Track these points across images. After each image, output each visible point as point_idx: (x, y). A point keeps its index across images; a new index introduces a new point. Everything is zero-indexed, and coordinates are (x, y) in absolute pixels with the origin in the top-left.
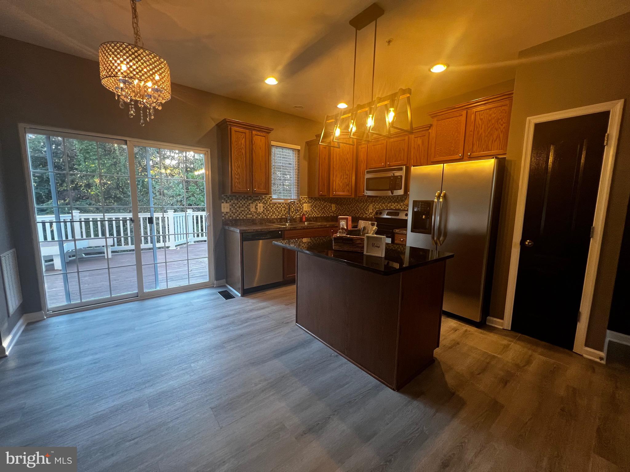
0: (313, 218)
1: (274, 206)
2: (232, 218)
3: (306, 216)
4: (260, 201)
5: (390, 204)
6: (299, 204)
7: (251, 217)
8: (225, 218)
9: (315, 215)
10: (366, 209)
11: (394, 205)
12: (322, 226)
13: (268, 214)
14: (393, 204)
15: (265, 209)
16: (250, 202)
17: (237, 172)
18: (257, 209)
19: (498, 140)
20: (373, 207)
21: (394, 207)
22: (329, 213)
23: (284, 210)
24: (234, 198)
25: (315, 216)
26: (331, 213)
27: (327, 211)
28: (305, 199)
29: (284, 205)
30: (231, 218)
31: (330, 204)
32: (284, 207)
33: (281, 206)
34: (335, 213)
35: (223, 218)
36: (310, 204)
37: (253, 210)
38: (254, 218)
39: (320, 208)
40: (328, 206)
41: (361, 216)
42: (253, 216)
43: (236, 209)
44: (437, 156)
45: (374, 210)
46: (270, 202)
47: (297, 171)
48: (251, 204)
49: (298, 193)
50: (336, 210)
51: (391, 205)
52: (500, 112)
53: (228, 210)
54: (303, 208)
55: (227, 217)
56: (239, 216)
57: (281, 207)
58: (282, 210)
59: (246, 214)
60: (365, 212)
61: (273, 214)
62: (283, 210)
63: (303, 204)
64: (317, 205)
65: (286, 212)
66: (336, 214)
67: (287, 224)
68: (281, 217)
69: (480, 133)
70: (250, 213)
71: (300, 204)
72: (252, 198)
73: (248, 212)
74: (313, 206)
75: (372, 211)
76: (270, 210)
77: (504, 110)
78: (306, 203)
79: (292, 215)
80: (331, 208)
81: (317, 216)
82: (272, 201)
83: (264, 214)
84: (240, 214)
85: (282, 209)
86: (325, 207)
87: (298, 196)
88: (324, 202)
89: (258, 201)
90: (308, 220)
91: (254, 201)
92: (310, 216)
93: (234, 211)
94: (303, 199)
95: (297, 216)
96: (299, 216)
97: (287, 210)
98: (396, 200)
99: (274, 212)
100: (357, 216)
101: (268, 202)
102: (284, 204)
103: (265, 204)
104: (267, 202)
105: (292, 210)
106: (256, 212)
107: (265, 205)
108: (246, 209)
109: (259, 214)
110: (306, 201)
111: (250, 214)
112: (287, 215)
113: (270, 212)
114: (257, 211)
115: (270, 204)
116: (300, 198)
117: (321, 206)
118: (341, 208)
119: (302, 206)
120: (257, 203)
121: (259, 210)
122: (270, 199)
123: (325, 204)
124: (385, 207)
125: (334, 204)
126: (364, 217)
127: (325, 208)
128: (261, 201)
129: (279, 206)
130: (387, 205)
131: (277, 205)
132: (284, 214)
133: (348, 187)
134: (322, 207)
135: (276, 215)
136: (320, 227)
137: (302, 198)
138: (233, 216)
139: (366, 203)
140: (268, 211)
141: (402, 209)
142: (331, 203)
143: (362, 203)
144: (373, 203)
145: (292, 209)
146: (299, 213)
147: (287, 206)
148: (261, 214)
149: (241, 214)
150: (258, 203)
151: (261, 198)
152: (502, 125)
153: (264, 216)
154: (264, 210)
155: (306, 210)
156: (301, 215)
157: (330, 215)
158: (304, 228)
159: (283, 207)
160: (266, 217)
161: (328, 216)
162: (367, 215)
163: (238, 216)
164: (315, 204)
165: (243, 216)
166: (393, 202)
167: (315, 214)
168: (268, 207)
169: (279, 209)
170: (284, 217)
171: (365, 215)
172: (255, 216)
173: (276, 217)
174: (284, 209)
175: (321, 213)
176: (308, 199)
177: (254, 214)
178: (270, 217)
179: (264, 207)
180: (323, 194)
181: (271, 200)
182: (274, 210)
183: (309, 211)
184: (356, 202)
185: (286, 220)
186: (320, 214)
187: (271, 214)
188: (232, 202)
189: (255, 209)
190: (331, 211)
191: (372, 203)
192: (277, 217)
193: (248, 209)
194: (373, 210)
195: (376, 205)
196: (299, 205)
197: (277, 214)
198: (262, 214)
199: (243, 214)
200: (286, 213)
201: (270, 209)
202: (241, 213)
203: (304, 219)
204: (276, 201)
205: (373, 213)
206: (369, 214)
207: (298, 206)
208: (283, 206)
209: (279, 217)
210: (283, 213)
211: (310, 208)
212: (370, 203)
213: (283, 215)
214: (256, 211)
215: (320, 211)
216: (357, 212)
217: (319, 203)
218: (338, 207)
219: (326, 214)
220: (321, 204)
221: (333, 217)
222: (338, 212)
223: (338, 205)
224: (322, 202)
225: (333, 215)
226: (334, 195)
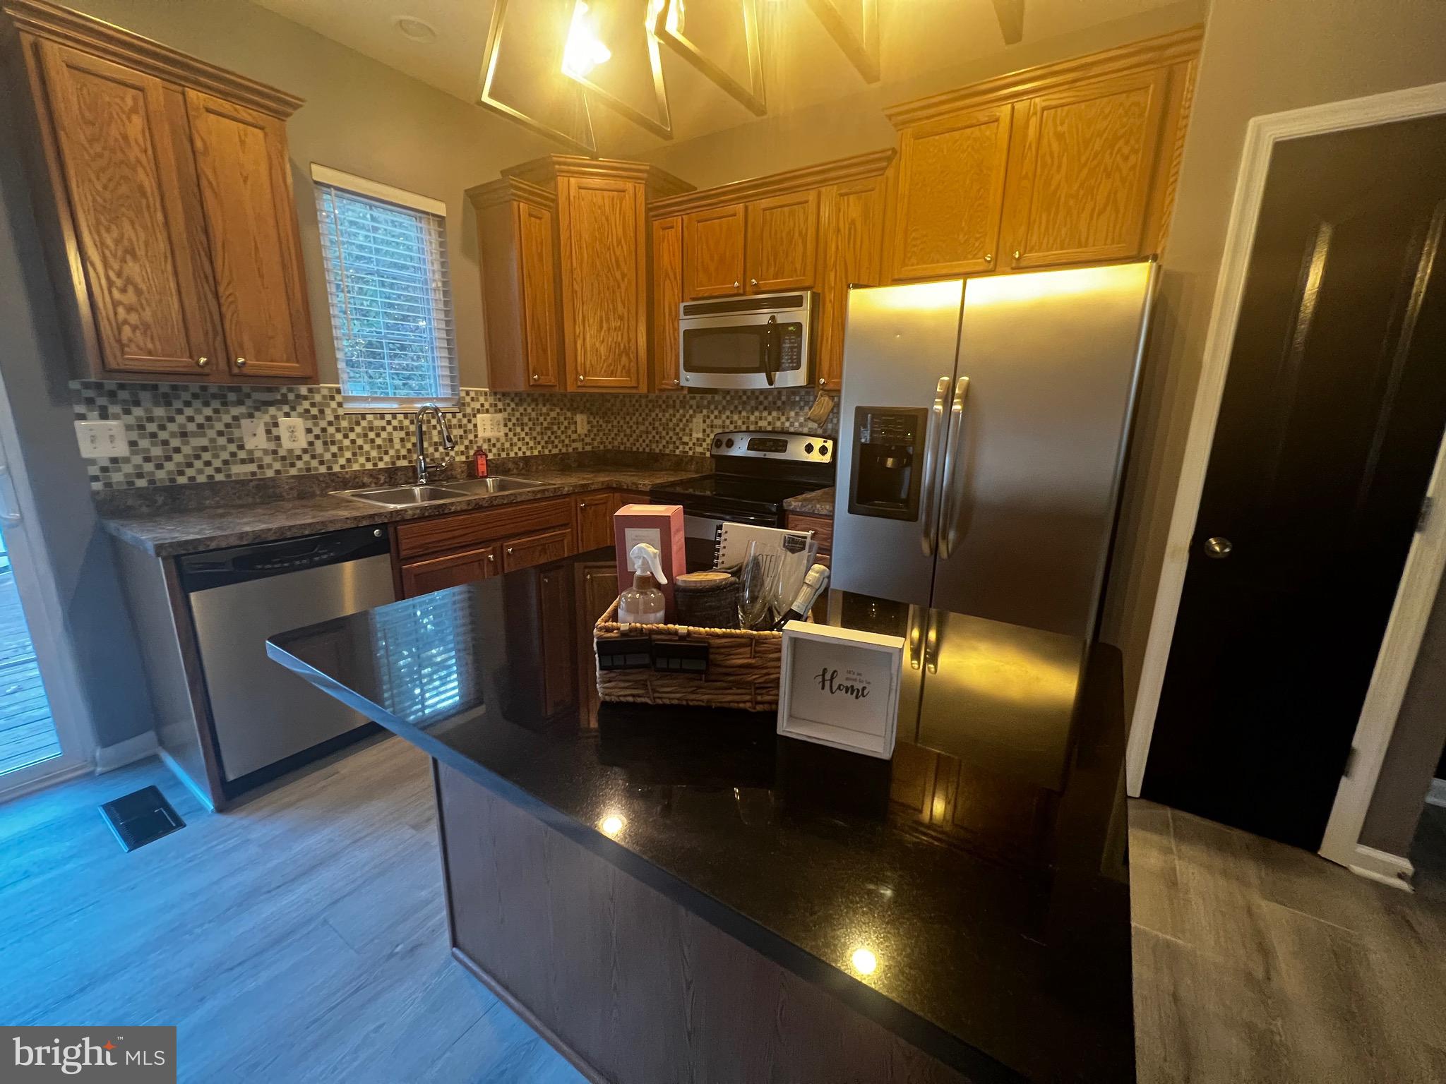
0: (516, 461)
1: (358, 424)
2: (152, 482)
3: (490, 456)
4: (286, 409)
5: (757, 414)
6: (459, 416)
7: (253, 474)
8: (108, 485)
9: (519, 451)
10: (684, 430)
11: (770, 418)
12: (547, 494)
13: (334, 455)
14: (765, 414)
15: (317, 437)
16: (235, 411)
17: (119, 275)
18: (278, 438)
19: (1109, 208)
20: (704, 422)
21: (769, 423)
22: (567, 442)
23: (402, 440)
24: (145, 396)
25: (520, 454)
26: (574, 441)
27: (563, 437)
28: (482, 399)
29: (401, 422)
30: (141, 483)
31: (569, 414)
32: (402, 428)
33: (389, 423)
34: (588, 440)
35: (97, 486)
36: (500, 416)
37: (256, 440)
38: (270, 473)
39: (538, 429)
40: (562, 419)
41: (667, 451)
42: (261, 467)
44: (914, 260)
45: (708, 431)
46: (334, 410)
47: (440, 296)
48: (245, 422)
49: (452, 378)
50: (589, 431)
51: (761, 418)
52: (1121, 111)
53: (121, 450)
54: (476, 431)
55: (117, 477)
56: (190, 472)
57: (389, 428)
58: (391, 440)
59: (226, 462)
60: (681, 439)
61: (354, 454)
62: (397, 441)
63: (475, 416)
64: (526, 419)
65: (409, 446)
66: (590, 444)
67: (417, 490)
68: (393, 463)
69: (1054, 183)
70: (242, 455)
71: (464, 416)
72: (249, 396)
73: (233, 455)
74: (514, 420)
75: (700, 435)
76: (341, 442)
77: (1137, 104)
78: (487, 411)
79: (437, 455)
80: (573, 427)
81: (528, 453)
82: (345, 406)
83: (313, 457)
84: (190, 465)
85: (390, 434)
86: (552, 424)
87: (453, 388)
88: (548, 406)
89: (280, 409)
90: (496, 468)
91: (258, 409)
92: (504, 455)
93: (157, 451)
94: (473, 399)
95: (457, 459)
96: (463, 458)
97: (414, 439)
98: (775, 403)
99: (361, 448)
100: (657, 451)
101: (328, 411)
102: (400, 417)
103: (315, 417)
104: (322, 412)
105: (436, 439)
106: (275, 452)
107: (316, 425)
108: (222, 441)
109: (290, 459)
110: (487, 406)
111: (243, 462)
112: (415, 456)
113: (341, 449)
114: (280, 445)
115: (337, 417)
116: (463, 394)
117: (541, 419)
118: (604, 425)
119: (470, 421)
120: (274, 417)
121: (286, 443)
122: (333, 398)
123: (553, 414)
124: (740, 423)
125: (582, 412)
126: (677, 452)
127: (555, 428)
128: (293, 409)
129: (379, 423)
130: (748, 418)
131: (370, 422)
132: (404, 452)
133: (624, 359)
134: (545, 424)
135: (368, 460)
136: (539, 496)
137: (468, 393)
138: (151, 474)
139: (681, 411)
140: (333, 443)
141: (792, 430)
142: (574, 410)
143: (671, 411)
144: (705, 412)
145: (435, 433)
146: (462, 448)
147: (412, 422)
148: (299, 458)
149: (198, 464)
150: (280, 414)
151: (291, 397)
152: (1126, 159)
153: (314, 463)
154: (311, 444)
155: (488, 434)
156: (472, 453)
157: (570, 450)
158: (478, 507)
159: (395, 428)
160: (323, 469)
161: (567, 454)
162: (687, 448)
163: (181, 473)
164: (517, 414)
165: (209, 471)
166: (765, 409)
167: (520, 449)
168: (331, 430)
169: (378, 435)
170: (404, 463)
171: (681, 448)
172: (270, 466)
173: (369, 466)
174: (402, 434)
175: (543, 443)
176: (491, 399)
177: (268, 460)
178: (343, 467)
179: (309, 431)
180: (544, 381)
181: (340, 405)
182: (360, 442)
183: (498, 440)
184: (650, 406)
185: (411, 474)
186: (539, 448)
187: (348, 455)
188: (138, 412)
189: (269, 439)
190: (574, 436)
191: (701, 412)
192: (375, 465)
193: (231, 441)
194: (704, 431)
195: (712, 417)
196: (460, 420)
197: (374, 453)
198: (306, 457)
199: (208, 464)
200: (409, 451)
201: (339, 436)
202: (198, 457)
203: (482, 468)
204: (367, 406)
205: (704, 440)
206: (694, 444)
207: (454, 421)
208: (395, 423)
209: (381, 465)
210: (398, 451)
211: (503, 430)
212: (694, 411)
213: (398, 458)
214: (272, 446)
215: (539, 438)
216: (657, 438)
217: (533, 410)
218: (598, 422)
219: (560, 446)
220: (541, 415)
221: (583, 454)
222: (598, 439)
223: (594, 418)
224: (540, 406)
225: (580, 450)
226: (582, 384)
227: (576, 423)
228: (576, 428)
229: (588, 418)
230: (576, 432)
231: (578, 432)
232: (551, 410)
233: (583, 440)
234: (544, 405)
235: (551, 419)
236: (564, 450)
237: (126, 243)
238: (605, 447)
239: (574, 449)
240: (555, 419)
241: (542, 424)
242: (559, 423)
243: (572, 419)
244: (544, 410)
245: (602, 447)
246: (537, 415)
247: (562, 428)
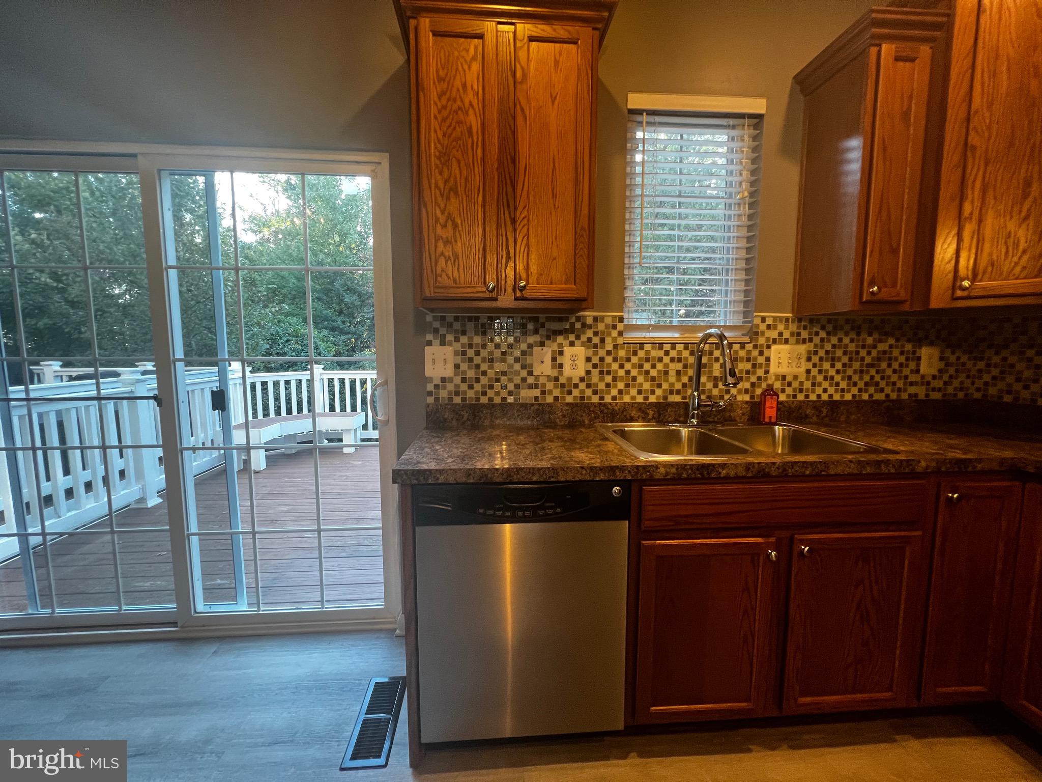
0: (818, 405)
1: (635, 353)
2: (464, 399)
3: (782, 397)
4: (572, 337)
6: (749, 347)
7: (536, 398)
8: (437, 399)
9: (825, 392)
12: (884, 469)
13: (608, 385)
15: (595, 366)
16: (531, 339)
17: (443, 213)
18: (561, 366)
22: (900, 384)
23: (678, 373)
24: (470, 325)
25: (825, 397)
26: (911, 384)
27: (894, 378)
28: (781, 327)
29: (680, 352)
30: (457, 400)
31: (909, 347)
32: (679, 360)
33: (667, 353)
34: (938, 384)
35: (430, 400)
36: (803, 349)
37: (544, 368)
38: (549, 399)
39: (856, 365)
40: (896, 353)
42: (543, 393)
43: (478, 366)
46: (614, 339)
47: (746, 210)
48: (536, 350)
49: (746, 303)
50: (940, 371)
53: (449, 372)
54: (768, 365)
55: (443, 394)
56: (490, 393)
57: (666, 360)
58: (666, 373)
59: (517, 386)
61: (627, 385)
62: (672, 373)
63: (769, 347)
64: (839, 353)
65: (685, 379)
66: (940, 390)
67: (684, 431)
68: (665, 398)
70: (530, 380)
71: (755, 347)
72: (543, 325)
73: (524, 380)
74: (822, 353)
76: (616, 371)
78: (786, 342)
79: (715, 392)
80: (912, 365)
81: (837, 397)
82: (626, 335)
83: (589, 386)
84: (491, 387)
85: (666, 365)
86: (879, 359)
87: (746, 314)
88: (876, 336)
89: (566, 338)
90: (788, 413)
91: (548, 338)
92: (801, 397)
93: (471, 374)
94: (769, 327)
95: (739, 398)
96: (747, 398)
97: (691, 372)
99: (634, 379)
101: (608, 340)
102: (680, 347)
103: (596, 346)
104: (603, 340)
105: (717, 373)
106: (557, 379)
107: (596, 353)
108: (517, 366)
109: (567, 387)
110: (786, 335)
111: (530, 387)
112: (689, 392)
113: (615, 379)
114: (561, 373)
115: (616, 347)
116: (757, 321)
117: (863, 353)
118: (969, 364)
119: (761, 353)
120: (561, 346)
121: (567, 371)
122: (614, 327)
123: (882, 347)
125: (932, 344)
127: (884, 365)
128: (578, 337)
129: (656, 353)
131: (648, 352)
132: (678, 386)
134: (868, 360)
135: (640, 392)
136: (869, 470)
137: (763, 320)
138: (465, 393)
140: (609, 373)
142: (919, 342)
145: (716, 366)
146: (747, 385)
147: (692, 353)
148: (576, 386)
149: (497, 385)
150: (567, 343)
151: (578, 326)
153: (589, 392)
154: (588, 372)
155: (783, 370)
156: (759, 391)
157: (905, 396)
158: (761, 474)
159: (672, 360)
160: (595, 399)
161: (899, 401)
163: (484, 393)
164: (828, 346)
165: (504, 393)
167: (825, 391)
168: (609, 359)
169: (654, 366)
170: (677, 398)
172: (550, 392)
173: (640, 399)
174: (679, 366)
175: (861, 384)
176: (793, 327)
177: (550, 386)
178: (614, 398)
179: (588, 359)
180: (885, 295)
181: (620, 334)
182: (634, 373)
183: (796, 377)
185: (682, 412)
186: (855, 391)
187: (621, 385)
188: (464, 340)
189: (553, 367)
190: (913, 378)
192: (646, 398)
193: (523, 367)
196: (749, 352)
197: (647, 386)
198: (582, 386)
199: (504, 387)
200: (684, 385)
201: (615, 366)
202: (498, 380)
203: (770, 412)
204: (648, 335)
207: (742, 353)
208: (673, 353)
209: (652, 399)
210: (672, 385)
211: (805, 365)
213: (671, 392)
214: (555, 373)
215: (855, 378)
217: (852, 341)
218: (958, 358)
219: (888, 390)
220: (863, 347)
221: (927, 402)
222: (956, 383)
223: (953, 353)
224: (864, 335)
225: (922, 396)
226: (965, 294)
227: (919, 359)
228: (918, 365)
229: (942, 352)
230: (918, 371)
231: (922, 372)
232: (880, 341)
233: (928, 383)
234: (870, 335)
235: (878, 352)
236: (894, 396)
237: (452, 182)
238: (966, 395)
239: (910, 395)
240: (884, 352)
241: (863, 359)
242: (890, 359)
243: (914, 352)
244: (870, 341)
245: (961, 395)
246: (857, 346)
247: (895, 365)
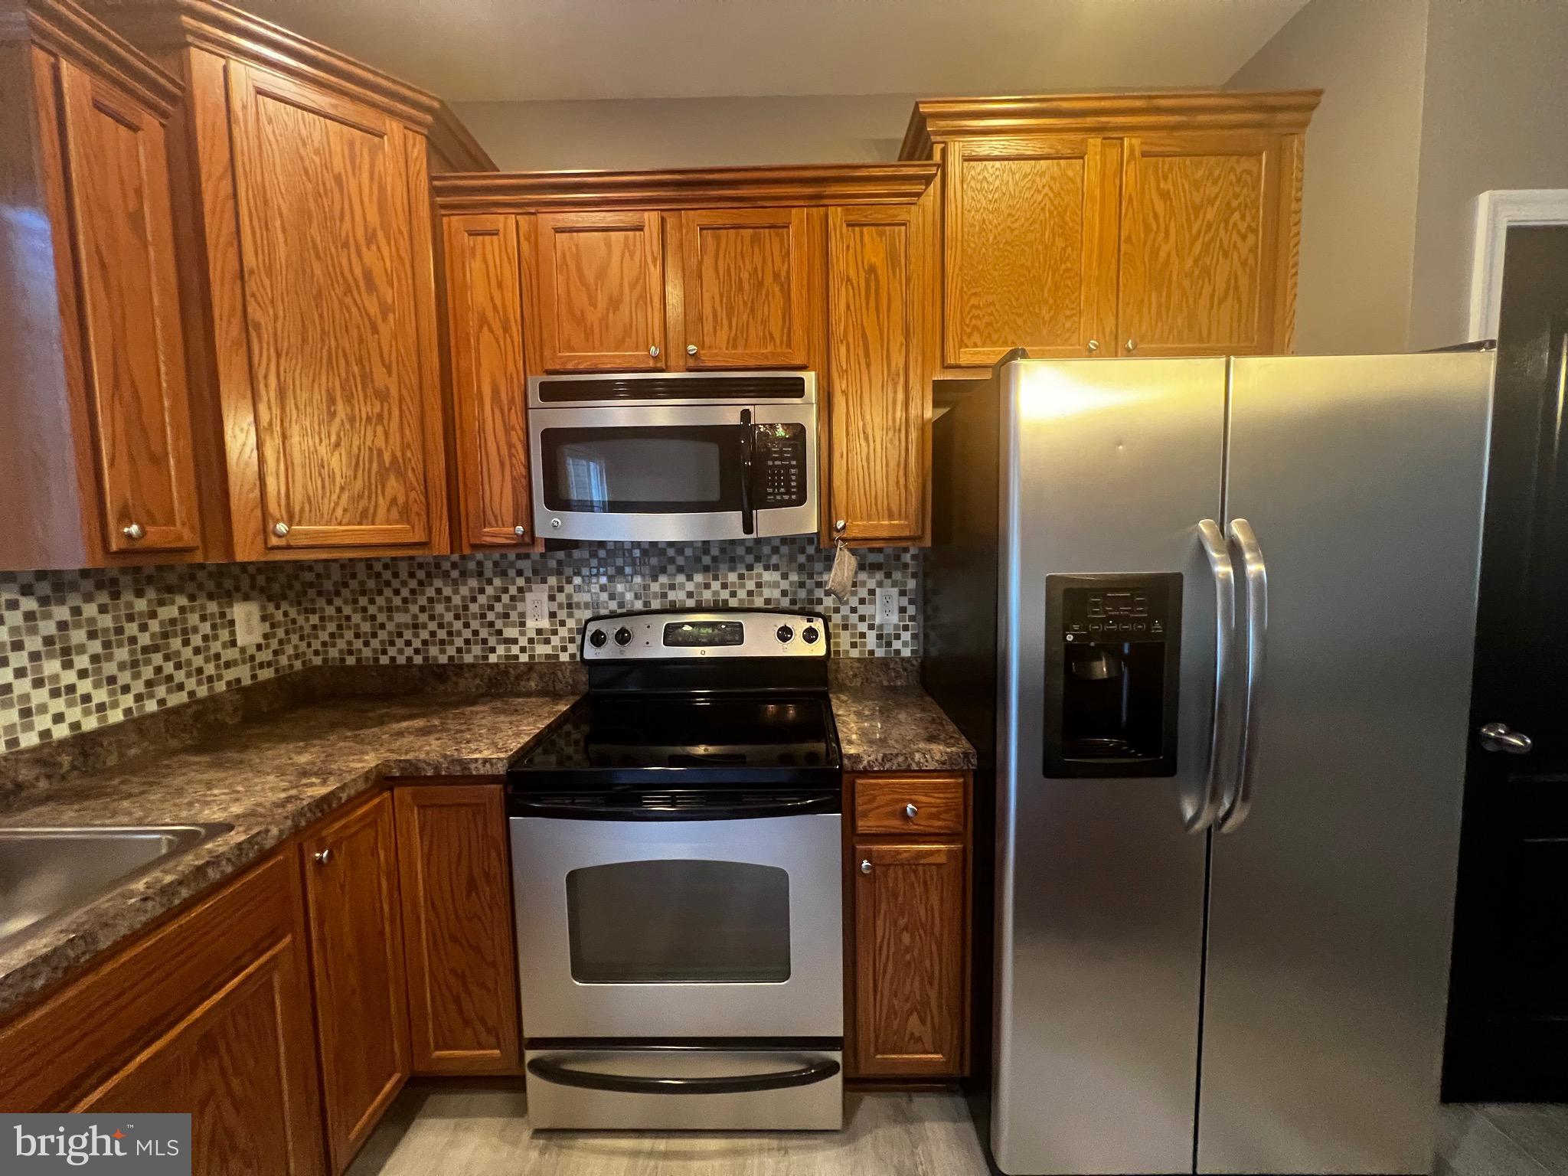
5: (663, 579)
10: (506, 616)
11: (690, 586)
14: (681, 578)
19: (1230, 298)
20: (552, 598)
21: (690, 595)
22: (210, 669)
25: (61, 732)
26: (228, 665)
27: (198, 661)
31: (212, 607)
34: (265, 656)
39: (122, 654)
40: (193, 619)
41: (468, 659)
44: (976, 338)
45: (562, 614)
50: (266, 636)
51: (672, 587)
52: (1232, 177)
60: (500, 632)
64: (78, 636)
66: (269, 664)
75: (545, 624)
77: (1248, 172)
80: (224, 635)
81: (89, 724)
86: (165, 635)
88: (151, 594)
98: (698, 560)
100: (443, 660)
117: (131, 629)
118: (301, 620)
123: (166, 613)
124: (629, 596)
125: (246, 598)
126: (493, 658)
127: (176, 643)
130: (646, 587)
133: (393, 483)
134: (145, 639)
139: (497, 582)
141: (733, 603)
143: (473, 583)
144: (552, 580)
152: (1244, 237)
157: (221, 687)
161: (213, 698)
162: (515, 650)
164: (47, 628)
166: (680, 570)
167: (59, 718)
171: (501, 650)
175: (138, 687)
180: (157, 536)
184: (421, 574)
186: (128, 701)
190: (229, 654)
191: (544, 581)
194: (553, 615)
195: (569, 589)
205: (555, 632)
206: (531, 641)
212: (528, 580)
215: (125, 678)
216: (442, 634)
217: (103, 609)
218: (286, 614)
219: (191, 684)
220: (130, 618)
221: (258, 687)
222: (290, 650)
223: (278, 608)
224: (127, 596)
225: (247, 681)
226: (282, 542)
227: (232, 623)
228: (233, 633)
229: (263, 608)
230: (233, 643)
231: (239, 643)
232: (162, 603)
233: (252, 658)
234: (139, 594)
235: (162, 623)
236: (202, 692)
238: (304, 663)
239: (229, 683)
240: (173, 622)
241: (133, 640)
242: (185, 632)
243: (223, 615)
244: (141, 605)
245: (298, 665)
246: (116, 619)
247: (196, 640)
